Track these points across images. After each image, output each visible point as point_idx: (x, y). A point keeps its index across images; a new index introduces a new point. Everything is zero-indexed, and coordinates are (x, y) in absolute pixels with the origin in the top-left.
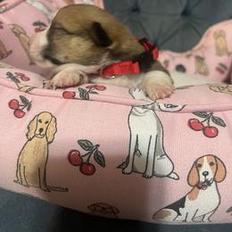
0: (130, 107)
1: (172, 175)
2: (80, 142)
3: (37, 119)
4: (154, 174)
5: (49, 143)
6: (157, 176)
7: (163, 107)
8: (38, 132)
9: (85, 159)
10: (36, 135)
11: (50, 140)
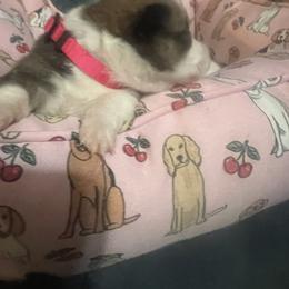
2: (228, 147)
5: (198, 165)
7: (269, 83)
10: (176, 168)
11: (197, 161)
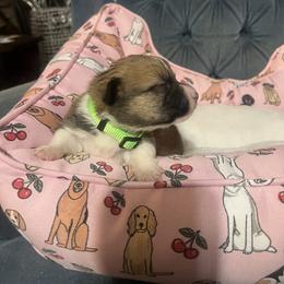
0: (222, 188)
1: (270, 249)
2: (180, 231)
3: (134, 214)
4: (253, 249)
5: (152, 236)
6: (257, 251)
7: (253, 183)
8: (138, 227)
9: (188, 245)
10: (136, 231)
11: (152, 233)
